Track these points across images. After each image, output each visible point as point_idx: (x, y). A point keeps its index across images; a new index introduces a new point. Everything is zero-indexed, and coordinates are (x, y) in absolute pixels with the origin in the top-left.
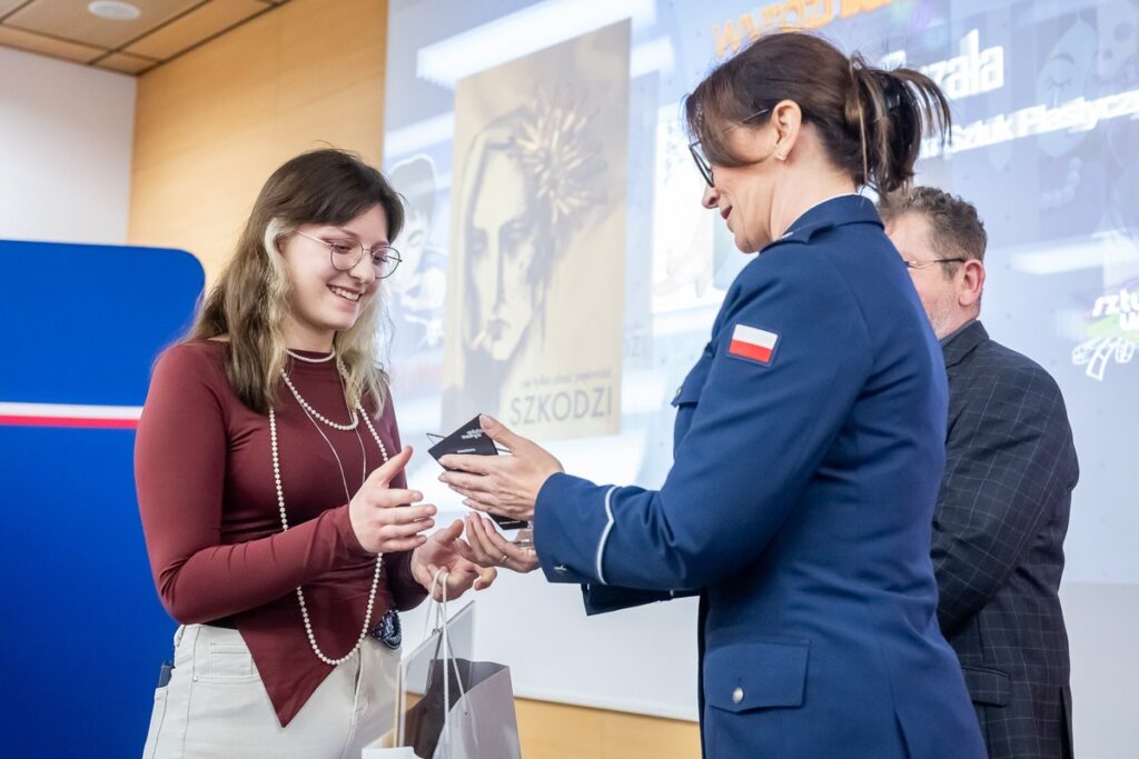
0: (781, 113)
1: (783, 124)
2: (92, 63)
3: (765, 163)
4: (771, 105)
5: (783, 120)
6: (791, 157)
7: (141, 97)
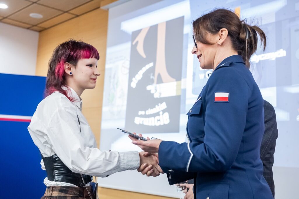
0: (222, 31)
1: (221, 35)
2: (28, 28)
3: (214, 45)
4: (219, 28)
5: (222, 33)
6: (222, 44)
7: (40, 37)
